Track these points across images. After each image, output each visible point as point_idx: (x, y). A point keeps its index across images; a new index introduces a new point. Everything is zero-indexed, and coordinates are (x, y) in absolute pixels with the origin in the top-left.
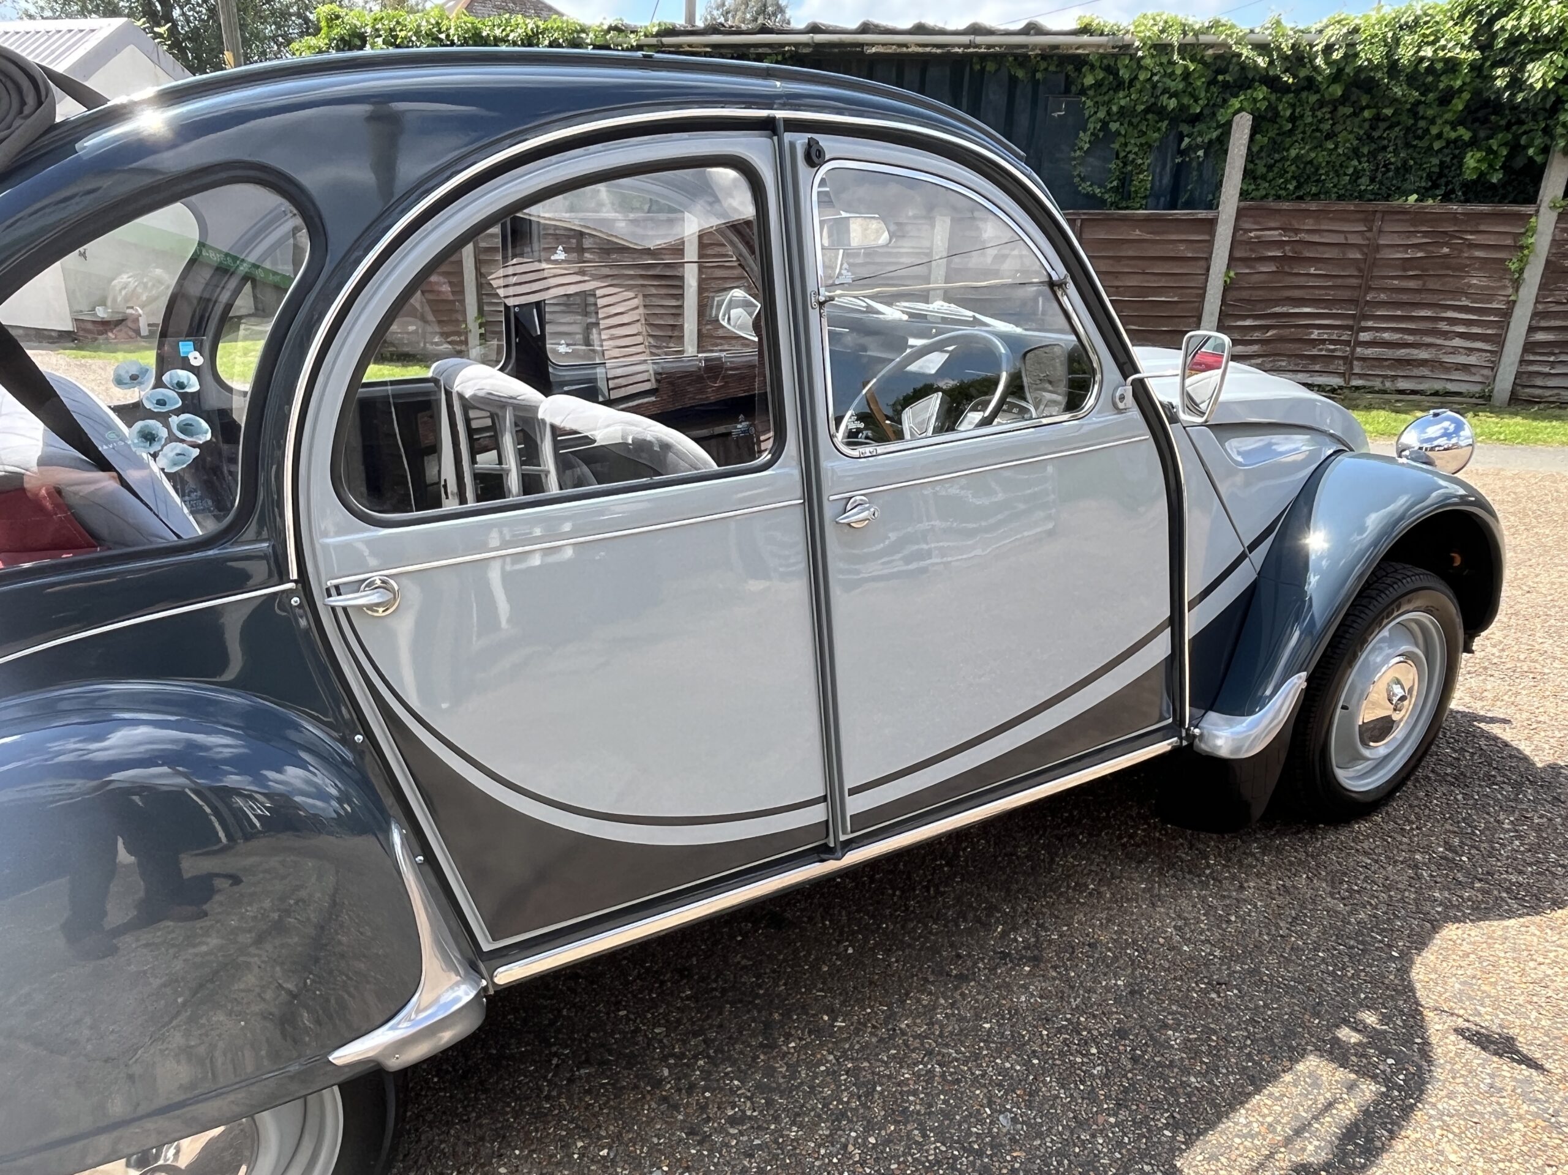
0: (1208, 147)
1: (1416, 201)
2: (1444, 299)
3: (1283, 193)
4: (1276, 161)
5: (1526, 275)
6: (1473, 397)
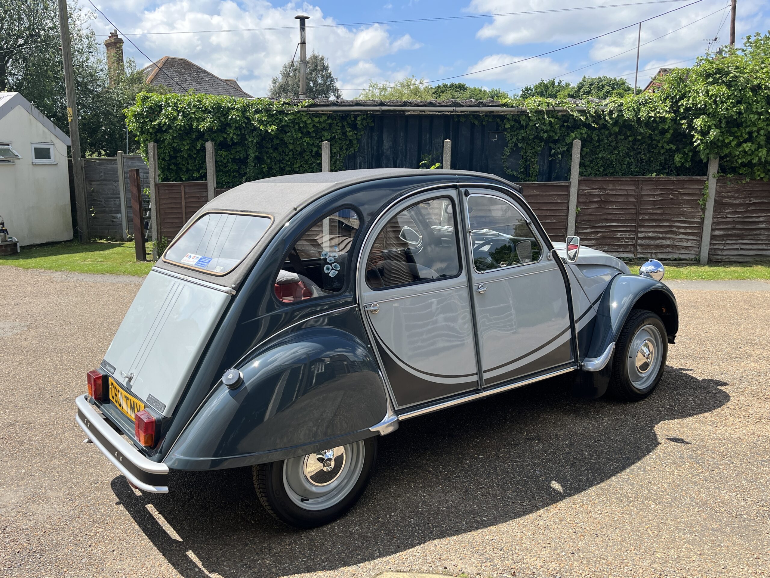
0: (563, 154)
1: (656, 175)
2: (674, 218)
3: (598, 172)
4: (593, 159)
5: (707, 206)
6: (692, 260)
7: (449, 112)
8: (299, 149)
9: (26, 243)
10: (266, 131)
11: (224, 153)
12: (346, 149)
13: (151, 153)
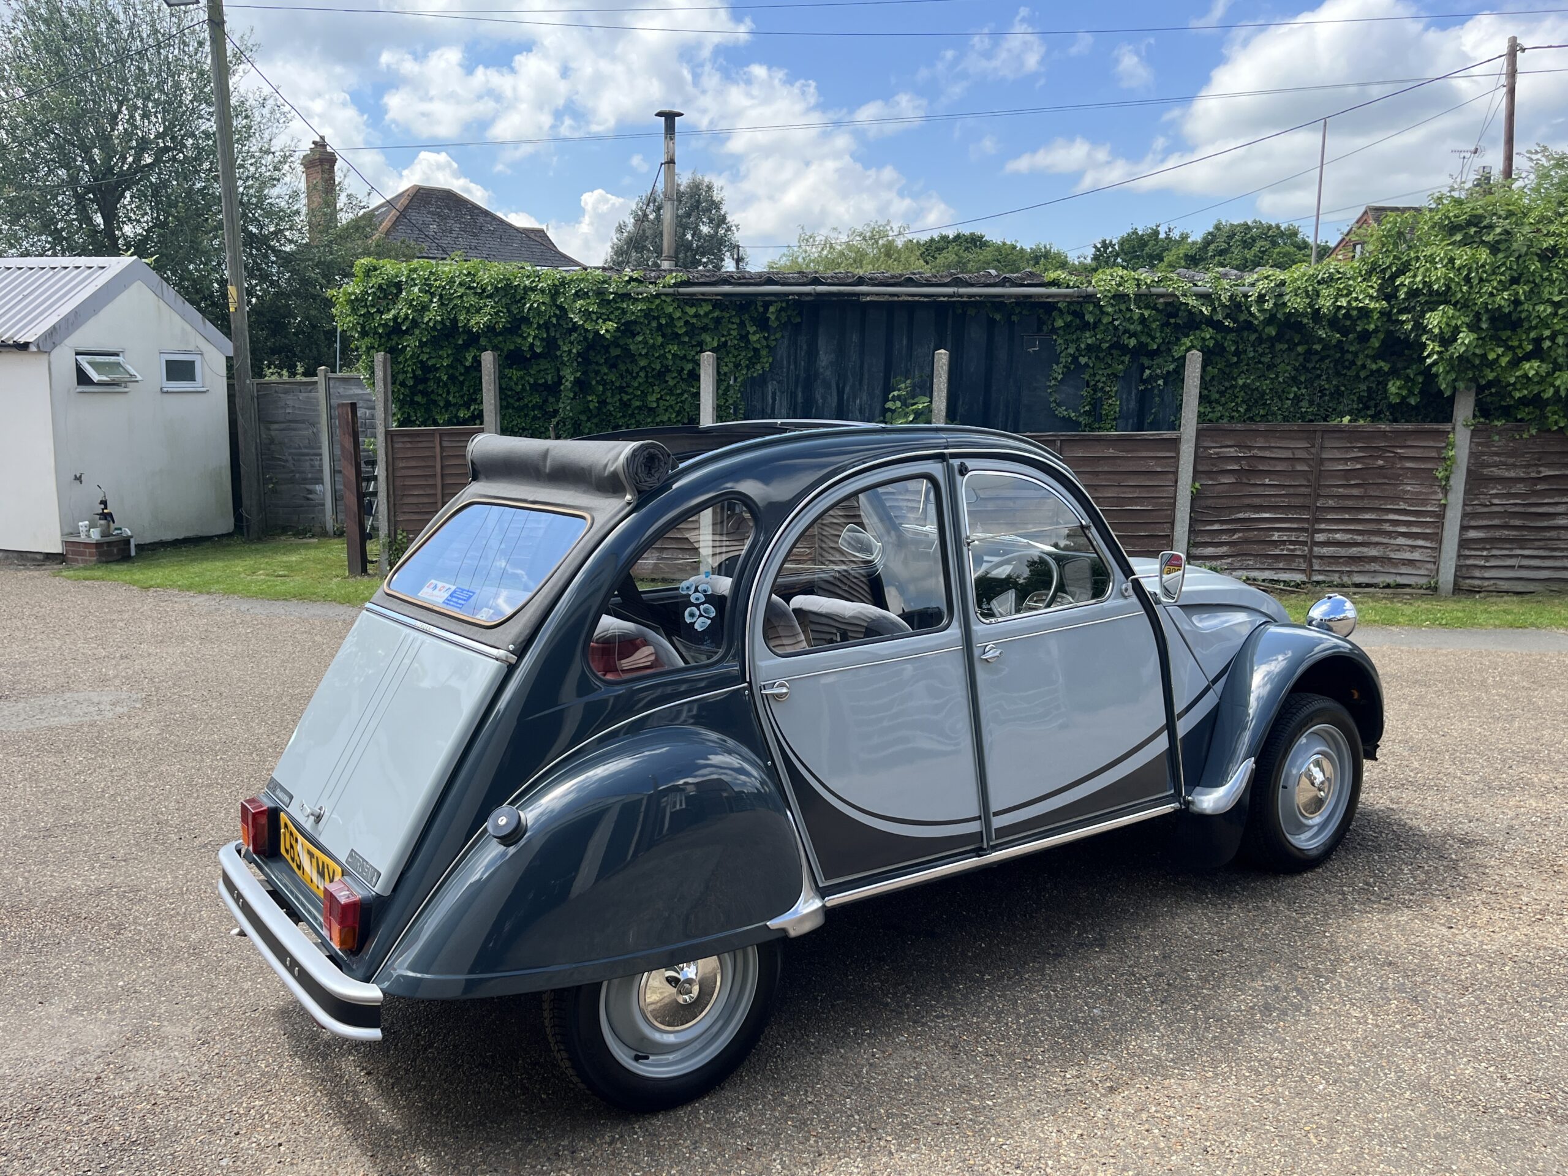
0: (1166, 377)
1: (1350, 421)
2: (1383, 504)
3: (1235, 414)
4: (1227, 388)
5: (1451, 482)
6: (1421, 588)
7: (944, 296)
8: (658, 367)
9: (150, 538)
10: (597, 333)
11: (515, 374)
12: (748, 367)
13: (379, 373)
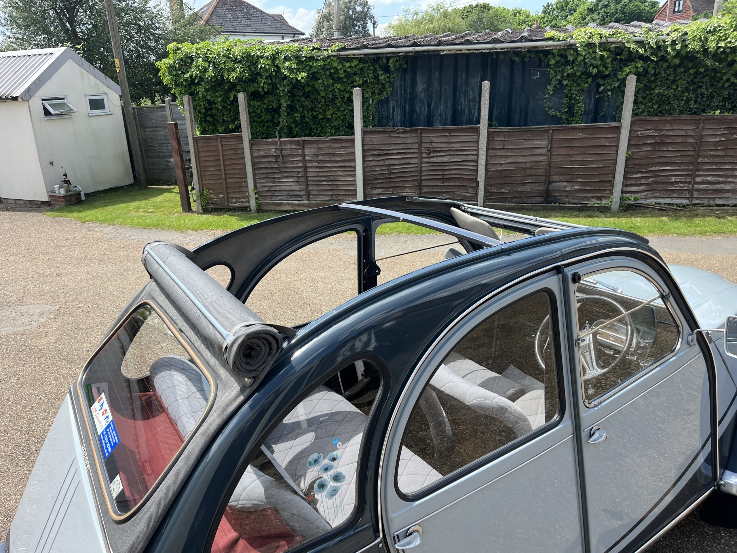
0: (613, 90)
1: (720, 113)
7: (487, 49)
8: (331, 96)
9: (91, 190)
10: (297, 79)
11: (257, 104)
12: (379, 94)
13: (187, 107)
